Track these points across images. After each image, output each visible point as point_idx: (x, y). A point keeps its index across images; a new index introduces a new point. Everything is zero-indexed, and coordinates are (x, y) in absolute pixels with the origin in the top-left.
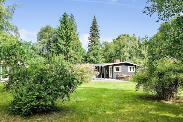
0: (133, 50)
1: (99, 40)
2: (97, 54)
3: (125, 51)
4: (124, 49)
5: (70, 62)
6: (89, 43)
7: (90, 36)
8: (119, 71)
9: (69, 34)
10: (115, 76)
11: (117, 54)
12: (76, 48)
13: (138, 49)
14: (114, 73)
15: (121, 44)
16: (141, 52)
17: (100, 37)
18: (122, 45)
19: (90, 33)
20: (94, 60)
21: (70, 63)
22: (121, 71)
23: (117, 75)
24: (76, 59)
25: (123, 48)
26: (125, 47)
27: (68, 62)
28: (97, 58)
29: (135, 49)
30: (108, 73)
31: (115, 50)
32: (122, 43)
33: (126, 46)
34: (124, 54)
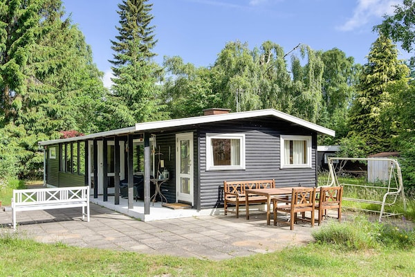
0: (270, 87)
1: (152, 51)
2: (137, 98)
3: (244, 88)
4: (242, 79)
5: (27, 126)
6: (116, 63)
7: (121, 38)
8: (233, 166)
9: (19, 12)
10: (210, 195)
11: (217, 98)
12: (51, 71)
13: (290, 84)
14: (202, 173)
15: (230, 63)
16: (298, 93)
17: (154, 40)
18: (233, 67)
19: (120, 26)
20: (125, 118)
21: (23, 133)
22: (243, 166)
23: (221, 189)
24: (52, 114)
25: (237, 77)
26: (244, 74)
27: (18, 125)
28: (139, 113)
29: (279, 82)
30: (172, 176)
31: (209, 84)
32: (233, 59)
33: (247, 68)
34: (242, 96)
